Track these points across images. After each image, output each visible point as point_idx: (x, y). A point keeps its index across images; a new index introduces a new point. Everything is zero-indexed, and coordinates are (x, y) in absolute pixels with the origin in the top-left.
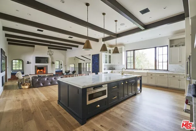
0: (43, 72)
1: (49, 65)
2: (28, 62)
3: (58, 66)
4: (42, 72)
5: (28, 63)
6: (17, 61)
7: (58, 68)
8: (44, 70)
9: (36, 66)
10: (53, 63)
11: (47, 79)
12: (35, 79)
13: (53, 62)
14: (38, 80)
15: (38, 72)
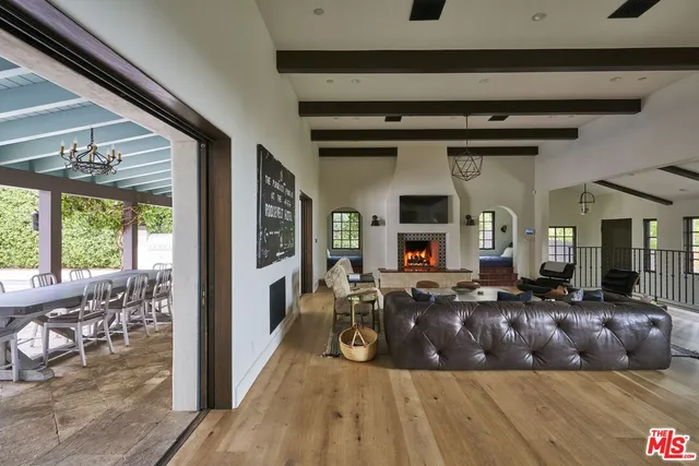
0: (428, 262)
1: (451, 231)
2: (375, 217)
3: (489, 235)
4: (421, 260)
5: (376, 222)
6: (346, 217)
7: (489, 245)
8: (429, 254)
9: (400, 236)
10: (470, 221)
11: (467, 323)
12: (401, 316)
13: (468, 217)
14: (413, 325)
15: (409, 261)
